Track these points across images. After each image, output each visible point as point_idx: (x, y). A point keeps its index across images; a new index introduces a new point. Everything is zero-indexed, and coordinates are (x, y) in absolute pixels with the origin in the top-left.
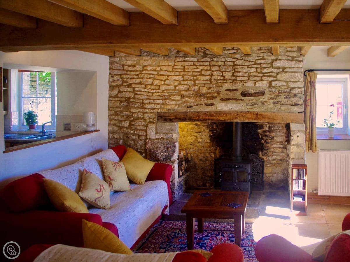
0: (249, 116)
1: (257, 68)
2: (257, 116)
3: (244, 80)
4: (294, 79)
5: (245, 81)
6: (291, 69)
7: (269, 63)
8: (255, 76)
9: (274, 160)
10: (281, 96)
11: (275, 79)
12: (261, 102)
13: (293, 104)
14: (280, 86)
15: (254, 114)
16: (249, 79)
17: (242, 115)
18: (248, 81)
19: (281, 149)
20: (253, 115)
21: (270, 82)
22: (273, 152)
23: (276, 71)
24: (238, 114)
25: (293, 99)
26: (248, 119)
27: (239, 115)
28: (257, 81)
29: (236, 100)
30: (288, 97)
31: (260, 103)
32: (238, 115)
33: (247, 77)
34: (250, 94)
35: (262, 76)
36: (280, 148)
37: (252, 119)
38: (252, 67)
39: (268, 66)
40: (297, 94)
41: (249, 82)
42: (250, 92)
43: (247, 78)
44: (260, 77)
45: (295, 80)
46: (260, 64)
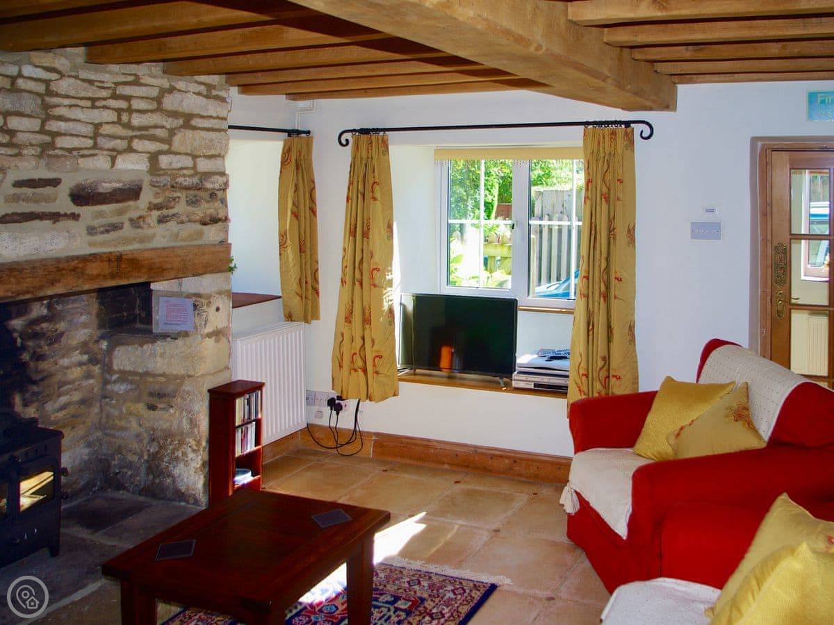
0: (93, 269)
1: (119, 111)
2: (118, 267)
3: (80, 149)
4: (209, 148)
5: (82, 152)
6: (205, 121)
7: (153, 99)
8: (113, 137)
9: (63, 408)
10: (179, 197)
11: (165, 147)
12: (131, 220)
13: (207, 220)
14: (178, 169)
15: (109, 261)
16: (95, 146)
17: (75, 269)
18: (91, 152)
19: (84, 367)
20: (106, 264)
21: (154, 158)
22: (59, 382)
23: (169, 123)
24: (61, 266)
25: (206, 205)
26: (93, 278)
27: (63, 269)
28: (120, 152)
29: (55, 217)
30: (194, 199)
31: (127, 225)
32: (59, 270)
33: (91, 138)
34: (100, 194)
35: (131, 139)
36: (81, 364)
37: (105, 277)
38: (105, 107)
39: (150, 107)
40: (216, 192)
41: (96, 155)
42: (101, 190)
43: (90, 143)
44: (126, 141)
45: (213, 152)
46: (128, 98)
